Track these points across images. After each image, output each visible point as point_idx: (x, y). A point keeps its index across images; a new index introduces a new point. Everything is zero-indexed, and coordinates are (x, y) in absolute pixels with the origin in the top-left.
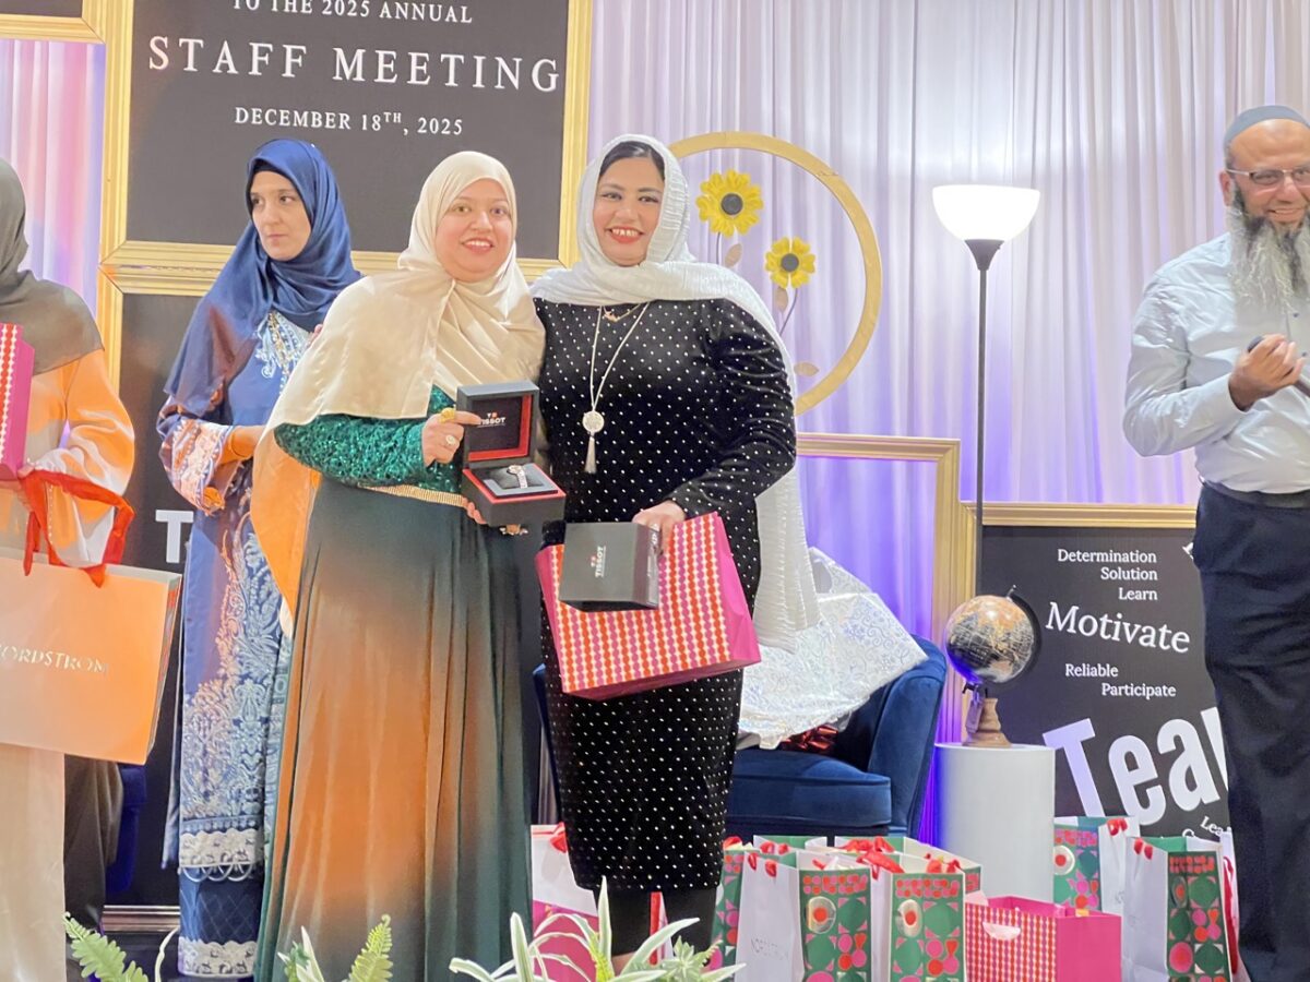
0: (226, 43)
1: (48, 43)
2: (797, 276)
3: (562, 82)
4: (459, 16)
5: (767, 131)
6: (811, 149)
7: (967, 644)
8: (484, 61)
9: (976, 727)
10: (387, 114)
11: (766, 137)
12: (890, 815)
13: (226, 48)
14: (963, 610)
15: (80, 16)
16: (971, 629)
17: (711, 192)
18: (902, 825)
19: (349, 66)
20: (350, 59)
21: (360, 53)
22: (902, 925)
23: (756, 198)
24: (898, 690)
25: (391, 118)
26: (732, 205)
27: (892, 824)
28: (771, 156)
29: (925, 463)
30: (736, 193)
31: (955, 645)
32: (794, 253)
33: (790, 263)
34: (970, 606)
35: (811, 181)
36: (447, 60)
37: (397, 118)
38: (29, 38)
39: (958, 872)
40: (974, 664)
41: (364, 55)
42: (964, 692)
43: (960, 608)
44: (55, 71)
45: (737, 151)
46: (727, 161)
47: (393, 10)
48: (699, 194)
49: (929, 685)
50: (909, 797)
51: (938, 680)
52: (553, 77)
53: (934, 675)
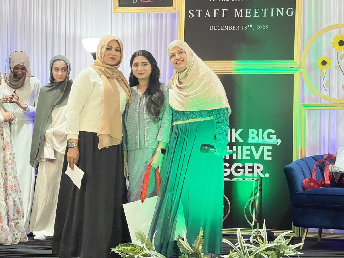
0: (208, 10)
3: (294, 13)
8: (273, 9)
10: (248, 25)
15: (172, 6)
19: (238, 13)
36: (264, 10)
37: (251, 26)
38: (162, 12)
41: (242, 10)
46: (340, 32)
48: (332, 41)
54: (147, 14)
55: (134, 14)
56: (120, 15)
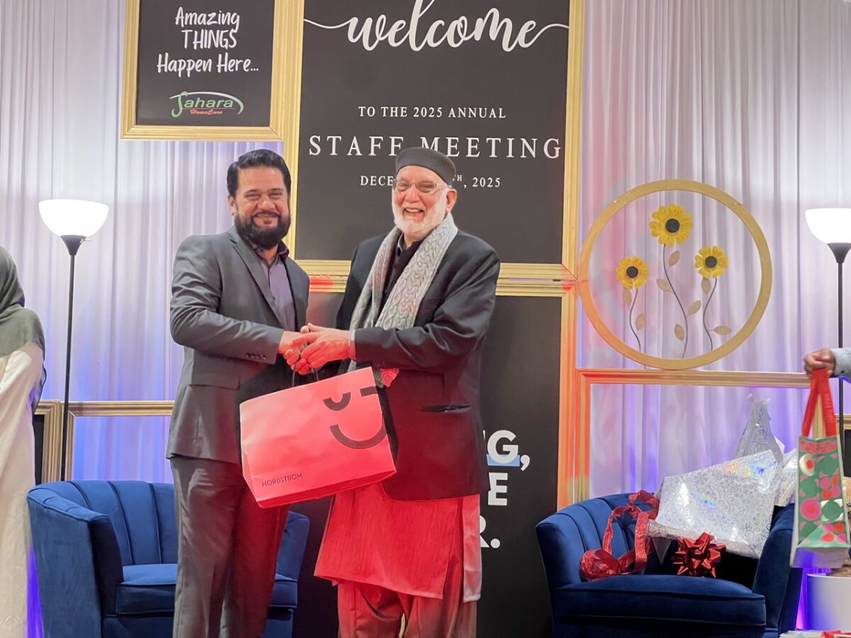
0: (355, 138)
2: (716, 271)
3: (562, 152)
4: (497, 114)
5: (698, 178)
6: (729, 191)
8: (513, 141)
11: (698, 183)
12: (766, 620)
15: (268, 125)
17: (659, 218)
18: (773, 627)
20: (430, 142)
21: (436, 139)
23: (689, 221)
26: (672, 226)
28: (701, 195)
30: (675, 218)
32: (714, 256)
33: (711, 262)
36: (490, 142)
37: (460, 178)
41: (439, 140)
47: (457, 112)
48: (652, 220)
49: (790, 536)
52: (557, 149)
54: (205, 143)
55: (173, 144)
56: (138, 144)
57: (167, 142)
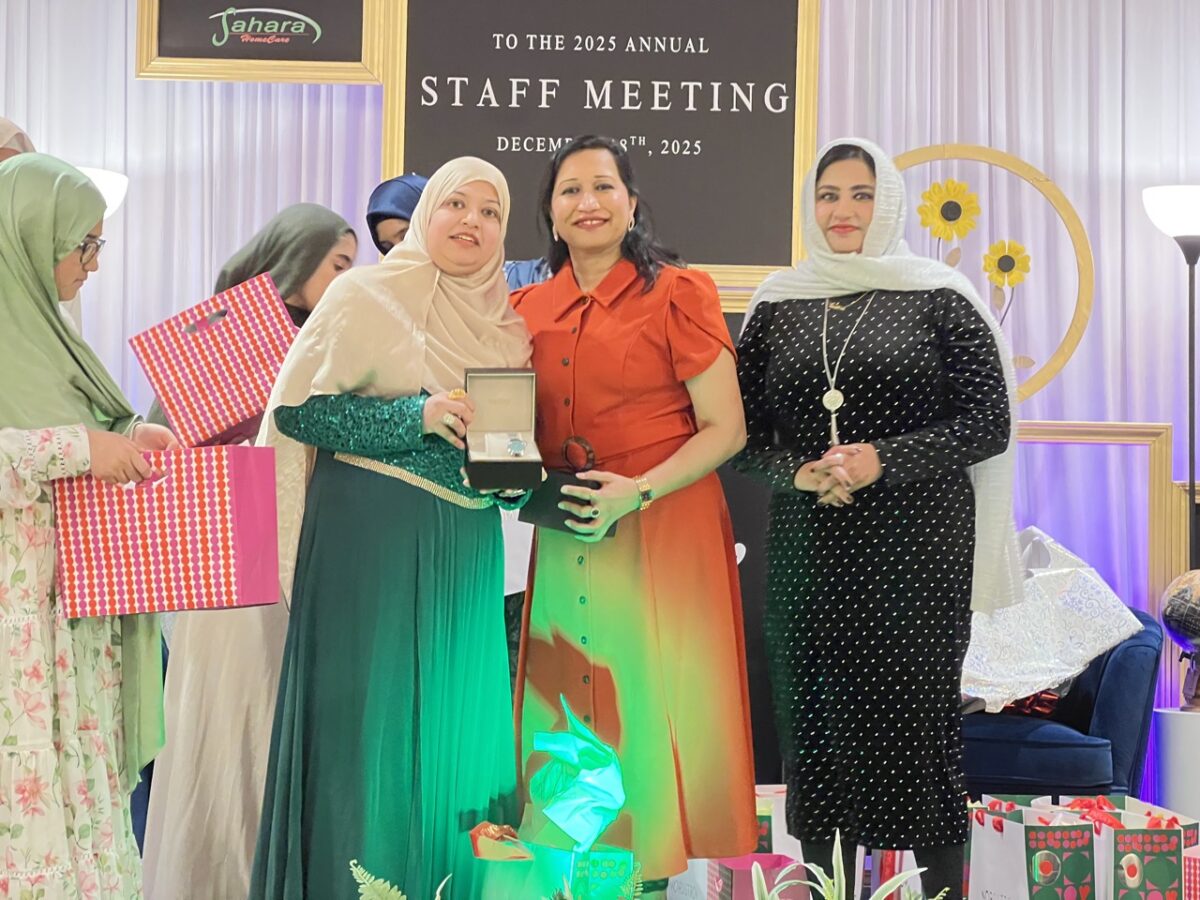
0: (488, 80)
1: (332, 87)
2: (1012, 276)
3: (792, 103)
4: (697, 47)
5: (983, 142)
6: (1026, 158)
7: (1182, 615)
8: (719, 86)
9: (1193, 694)
10: (633, 138)
11: (984, 148)
12: (1111, 775)
13: (488, 84)
14: (1178, 584)
15: (360, 60)
16: (1186, 601)
17: (931, 200)
18: (1124, 786)
19: (598, 95)
20: (599, 88)
21: (607, 84)
22: (1124, 877)
23: (974, 205)
24: (1115, 658)
25: (637, 141)
26: (951, 211)
27: (1112, 784)
28: (987, 165)
29: (1138, 448)
30: (954, 200)
31: (1170, 616)
32: (1010, 255)
33: (1006, 264)
34: (1185, 579)
35: (1026, 186)
36: (687, 87)
37: (642, 141)
38: (314, 82)
39: (1177, 827)
40: (1189, 633)
41: (611, 85)
42: (1180, 660)
43: (1174, 581)
44: (340, 111)
45: (955, 162)
46: (947, 172)
47: (637, 43)
48: (921, 202)
49: (1146, 654)
50: (1129, 759)
51: (1155, 649)
52: (784, 99)
53: (1151, 644)
56: (159, 84)
57: (202, 84)
